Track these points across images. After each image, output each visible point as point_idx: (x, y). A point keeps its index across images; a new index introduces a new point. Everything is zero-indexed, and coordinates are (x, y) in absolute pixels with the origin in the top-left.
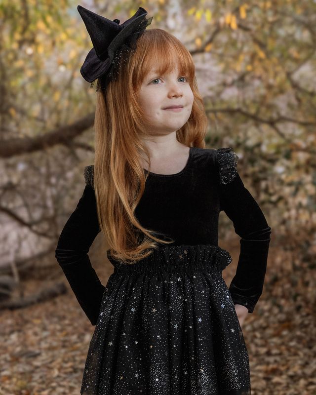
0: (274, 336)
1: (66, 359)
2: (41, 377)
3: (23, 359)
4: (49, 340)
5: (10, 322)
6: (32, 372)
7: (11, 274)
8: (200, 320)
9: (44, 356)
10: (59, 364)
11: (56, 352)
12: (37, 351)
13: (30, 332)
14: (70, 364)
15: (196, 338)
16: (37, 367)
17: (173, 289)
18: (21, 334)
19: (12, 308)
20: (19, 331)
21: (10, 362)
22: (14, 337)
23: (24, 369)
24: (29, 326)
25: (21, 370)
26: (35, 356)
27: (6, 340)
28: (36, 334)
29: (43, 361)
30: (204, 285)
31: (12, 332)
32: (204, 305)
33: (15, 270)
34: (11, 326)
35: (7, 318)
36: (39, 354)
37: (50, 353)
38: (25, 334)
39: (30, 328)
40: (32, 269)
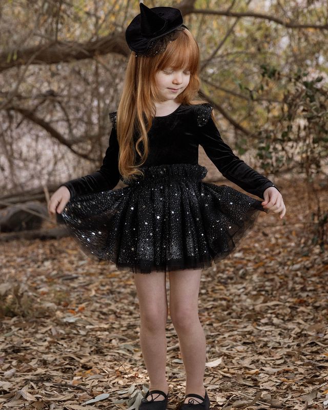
0: (314, 275)
1: (104, 283)
2: (78, 295)
3: (59, 281)
4: (86, 268)
5: (41, 251)
6: (70, 291)
8: (173, 212)
10: (96, 286)
11: (93, 278)
12: (74, 275)
13: (65, 261)
14: (107, 287)
15: (170, 223)
16: (74, 288)
17: (157, 194)
18: (55, 262)
19: (44, 238)
20: (53, 259)
21: (46, 282)
22: (48, 264)
24: (64, 255)
25: (58, 289)
26: (72, 279)
28: (71, 263)
29: (80, 283)
30: (178, 190)
32: (176, 203)
33: (47, 196)
35: (38, 247)
36: (76, 278)
37: (88, 278)
38: (59, 261)
39: (65, 257)
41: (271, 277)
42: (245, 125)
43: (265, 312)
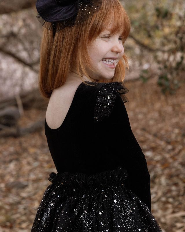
2: (25, 209)
4: (37, 171)
5: (12, 149)
6: (19, 203)
7: (16, 105)
9: (30, 189)
12: (25, 183)
13: (24, 162)
16: (23, 198)
20: (17, 160)
21: (4, 192)
22: (12, 166)
23: (13, 200)
24: (25, 155)
25: (11, 201)
27: (6, 168)
28: (29, 164)
29: (29, 192)
31: (11, 161)
33: (19, 102)
34: (12, 154)
36: (26, 186)
37: (36, 185)
39: (25, 158)
40: (33, 101)
41: (176, 180)
43: (175, 226)
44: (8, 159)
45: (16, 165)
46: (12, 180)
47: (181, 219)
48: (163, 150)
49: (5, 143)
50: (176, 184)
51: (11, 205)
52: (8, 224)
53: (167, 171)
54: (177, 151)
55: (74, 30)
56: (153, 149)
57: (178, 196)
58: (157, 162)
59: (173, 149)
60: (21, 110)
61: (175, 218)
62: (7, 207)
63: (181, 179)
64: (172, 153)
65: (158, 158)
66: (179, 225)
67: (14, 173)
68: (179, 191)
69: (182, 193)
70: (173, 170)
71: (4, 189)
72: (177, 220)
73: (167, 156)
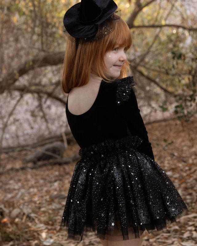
3: (57, 200)
5: (57, 173)
6: (60, 209)
7: (62, 141)
13: (67, 181)
18: (61, 182)
19: (60, 164)
20: (60, 180)
21: (48, 201)
22: (56, 184)
23: (56, 207)
25: (54, 207)
27: (51, 186)
31: (56, 181)
33: (65, 138)
34: (57, 176)
35: (56, 171)
38: (63, 182)
41: (190, 191)
42: (170, 89)
43: (187, 224)
44: (53, 180)
45: (59, 184)
46: (55, 193)
47: (193, 219)
48: (182, 170)
49: (52, 169)
50: (190, 194)
51: (53, 210)
52: (50, 222)
53: (183, 185)
54: (193, 170)
55: (93, 45)
56: (173, 170)
57: (192, 203)
58: (176, 178)
59: (190, 169)
60: (66, 145)
61: (189, 218)
62: (50, 212)
63: (195, 190)
64: (188, 172)
65: (177, 175)
66: (191, 223)
67: (58, 189)
68: (192, 199)
69: (195, 200)
70: (189, 184)
71: (48, 199)
72: (190, 220)
73: (185, 174)
